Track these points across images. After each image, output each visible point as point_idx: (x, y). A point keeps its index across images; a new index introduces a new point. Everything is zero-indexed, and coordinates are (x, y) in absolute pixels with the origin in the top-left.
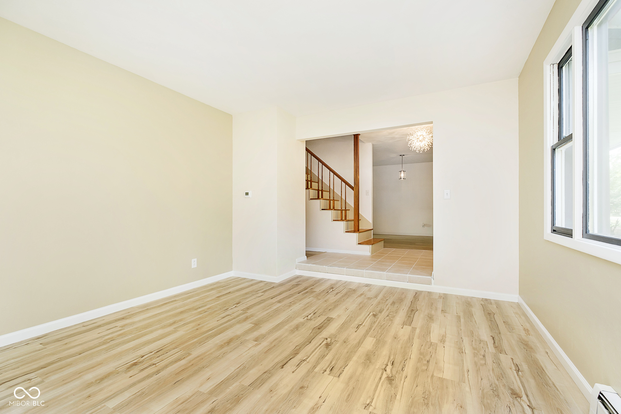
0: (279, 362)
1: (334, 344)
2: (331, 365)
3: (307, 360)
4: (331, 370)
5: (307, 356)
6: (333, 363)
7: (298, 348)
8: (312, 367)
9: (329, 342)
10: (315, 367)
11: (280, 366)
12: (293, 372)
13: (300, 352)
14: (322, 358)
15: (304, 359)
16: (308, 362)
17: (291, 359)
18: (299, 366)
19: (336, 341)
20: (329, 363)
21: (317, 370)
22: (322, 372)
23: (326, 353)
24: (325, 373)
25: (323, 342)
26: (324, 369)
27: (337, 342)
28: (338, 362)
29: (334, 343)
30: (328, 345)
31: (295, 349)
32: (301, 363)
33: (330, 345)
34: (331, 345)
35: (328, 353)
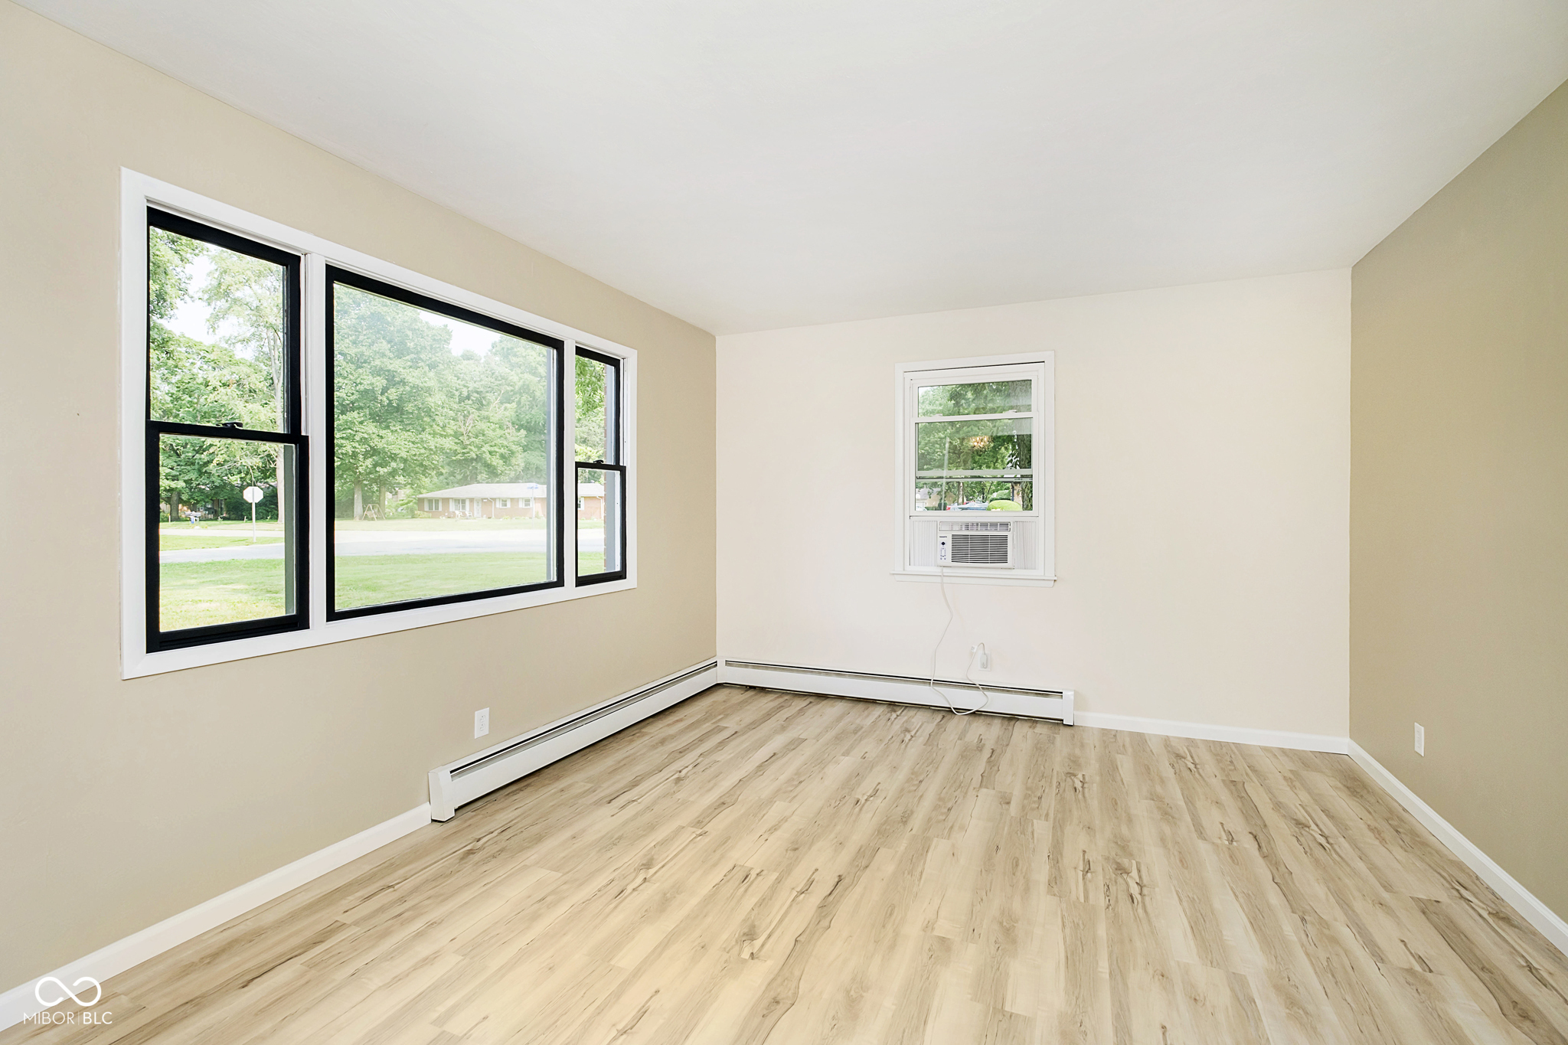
0: (851, 887)
1: (734, 940)
2: (746, 885)
3: (795, 893)
4: (747, 876)
5: (797, 904)
6: (742, 889)
7: (825, 923)
8: (783, 880)
9: (746, 943)
10: (779, 881)
11: (845, 878)
12: (817, 870)
13: (816, 911)
14: (764, 899)
15: (803, 895)
16: (793, 889)
17: (830, 894)
18: (808, 880)
19: (727, 950)
20: (751, 889)
21: (775, 875)
22: (763, 873)
23: (756, 911)
24: (758, 871)
25: (763, 945)
26: (760, 878)
27: (724, 946)
28: (732, 891)
29: (734, 943)
30: (750, 935)
31: (829, 919)
32: (807, 887)
33: (744, 934)
34: (742, 934)
35: (750, 911)
